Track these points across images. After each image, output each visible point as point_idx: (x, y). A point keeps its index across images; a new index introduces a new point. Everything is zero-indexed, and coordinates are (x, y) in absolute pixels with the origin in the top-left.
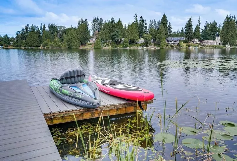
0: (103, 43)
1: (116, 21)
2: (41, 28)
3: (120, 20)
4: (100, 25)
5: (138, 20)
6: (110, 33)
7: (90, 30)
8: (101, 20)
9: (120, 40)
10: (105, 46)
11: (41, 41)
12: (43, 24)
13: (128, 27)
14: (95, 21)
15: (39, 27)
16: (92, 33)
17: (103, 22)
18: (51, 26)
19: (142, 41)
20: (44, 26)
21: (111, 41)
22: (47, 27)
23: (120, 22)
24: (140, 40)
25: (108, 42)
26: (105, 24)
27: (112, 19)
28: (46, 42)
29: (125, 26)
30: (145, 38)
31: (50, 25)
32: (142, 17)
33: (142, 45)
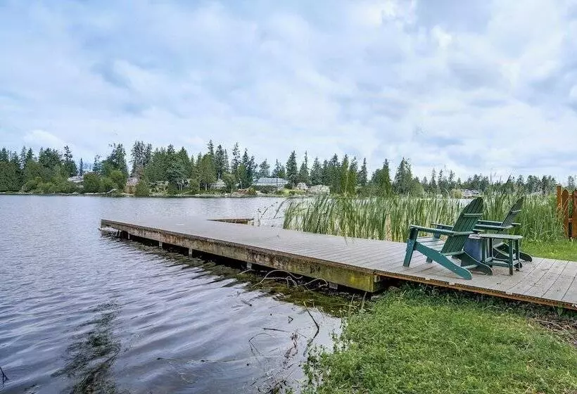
0: (153, 187)
1: (177, 150)
2: (23, 155)
3: (183, 149)
4: (148, 155)
5: (215, 149)
6: (165, 170)
7: (127, 163)
8: (149, 148)
9: (183, 182)
10: (157, 191)
11: (21, 181)
12: (28, 149)
13: (198, 161)
14: (138, 149)
15: (19, 153)
16: (130, 168)
17: (153, 150)
18: (46, 152)
19: (220, 184)
20: (30, 151)
21: (167, 183)
22: (36, 154)
23: (183, 152)
24: (218, 183)
25: (162, 184)
26: (157, 154)
27: (171, 147)
28: (33, 182)
29: (192, 159)
30: (225, 180)
31: (45, 150)
32: (220, 147)
33: (222, 191)
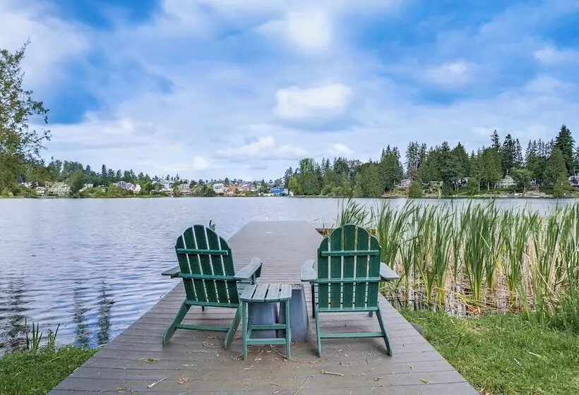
0: (427, 188)
1: (452, 147)
2: (323, 165)
3: (459, 145)
4: (423, 155)
5: (502, 141)
6: (439, 169)
7: (403, 165)
8: (424, 147)
9: (460, 181)
10: (430, 193)
11: (321, 186)
12: (326, 160)
13: (478, 156)
14: (412, 149)
15: (320, 164)
16: (405, 170)
17: (428, 150)
18: (338, 161)
19: (509, 182)
20: (328, 161)
21: (441, 183)
22: (332, 163)
23: (460, 147)
24: (504, 180)
25: (436, 184)
26: (432, 153)
27: (445, 143)
28: (328, 186)
29: (473, 155)
30: (516, 177)
31: (337, 159)
32: (509, 137)
33: (511, 190)
